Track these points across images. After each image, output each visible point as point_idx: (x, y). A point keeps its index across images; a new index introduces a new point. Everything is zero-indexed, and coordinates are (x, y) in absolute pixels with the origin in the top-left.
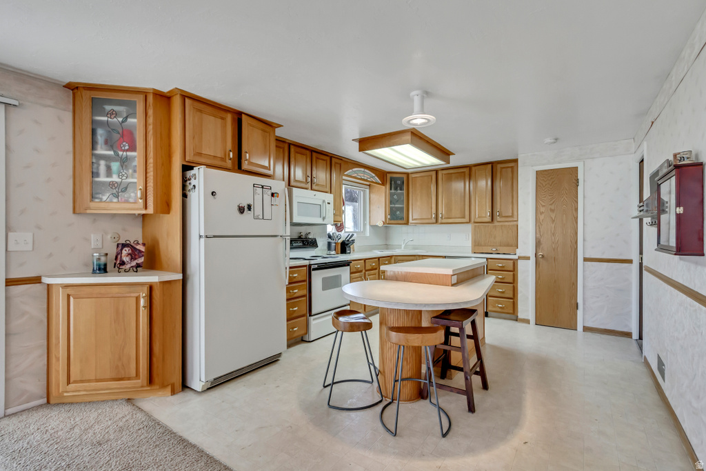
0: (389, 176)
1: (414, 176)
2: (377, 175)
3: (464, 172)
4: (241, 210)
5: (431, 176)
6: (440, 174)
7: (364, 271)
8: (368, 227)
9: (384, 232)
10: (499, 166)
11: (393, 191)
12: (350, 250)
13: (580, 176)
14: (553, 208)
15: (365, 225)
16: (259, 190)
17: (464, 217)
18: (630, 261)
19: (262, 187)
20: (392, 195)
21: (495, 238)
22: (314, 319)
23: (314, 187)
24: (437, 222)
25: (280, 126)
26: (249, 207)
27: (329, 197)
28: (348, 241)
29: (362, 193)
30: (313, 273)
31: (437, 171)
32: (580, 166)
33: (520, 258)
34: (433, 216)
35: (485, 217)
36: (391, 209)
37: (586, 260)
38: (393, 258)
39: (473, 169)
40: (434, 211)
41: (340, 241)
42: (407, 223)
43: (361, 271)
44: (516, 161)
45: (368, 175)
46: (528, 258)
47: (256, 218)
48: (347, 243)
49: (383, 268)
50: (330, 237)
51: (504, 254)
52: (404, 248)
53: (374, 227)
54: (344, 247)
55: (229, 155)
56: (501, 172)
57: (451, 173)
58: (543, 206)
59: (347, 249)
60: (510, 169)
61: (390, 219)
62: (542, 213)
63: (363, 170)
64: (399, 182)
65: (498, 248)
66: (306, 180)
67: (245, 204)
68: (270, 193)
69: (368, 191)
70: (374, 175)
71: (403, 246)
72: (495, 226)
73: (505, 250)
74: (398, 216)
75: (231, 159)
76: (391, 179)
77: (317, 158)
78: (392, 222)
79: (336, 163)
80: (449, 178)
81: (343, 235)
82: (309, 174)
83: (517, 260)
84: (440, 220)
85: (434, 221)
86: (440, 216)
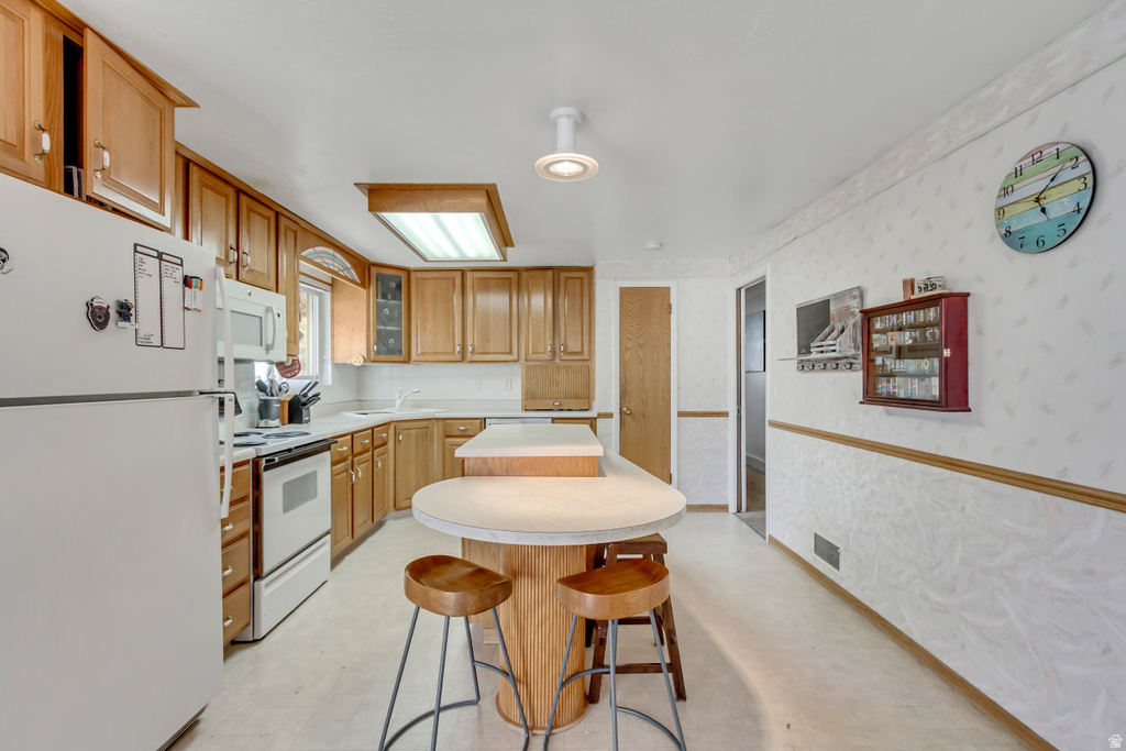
0: (374, 270)
1: (419, 275)
2: (354, 266)
3: (509, 279)
4: (98, 317)
5: (454, 279)
6: (469, 276)
7: (350, 458)
8: (329, 367)
9: (354, 376)
10: (563, 275)
11: (380, 300)
12: (309, 416)
13: (673, 301)
14: (641, 342)
15: (322, 362)
16: (152, 265)
17: (511, 353)
18: (725, 414)
19: (160, 256)
20: (379, 308)
21: (557, 385)
22: (267, 585)
23: (243, 273)
24: (463, 360)
25: (190, 104)
26: (125, 311)
27: (278, 302)
28: (305, 396)
29: (316, 299)
30: (266, 476)
31: (463, 272)
32: (672, 284)
33: (601, 415)
34: (458, 349)
35: (543, 353)
36: (379, 333)
37: (681, 414)
38: (392, 426)
39: (524, 274)
40: (458, 340)
41: (287, 397)
42: (408, 361)
43: (345, 459)
44: (589, 270)
45: (340, 263)
46: (610, 416)
47: (141, 342)
48: (304, 400)
49: (459, 453)
50: (261, 387)
51: (570, 410)
52: (401, 406)
53: (340, 367)
54: (296, 410)
55: (37, 142)
56: (565, 284)
57: (489, 279)
58: (629, 339)
59: (304, 412)
60: (578, 281)
61: (378, 353)
62: (627, 349)
63: (331, 251)
64: (393, 285)
65: (563, 401)
66: (227, 256)
67: (108, 300)
68: (179, 276)
69: (328, 296)
70: (349, 266)
71: (398, 402)
72: (558, 368)
73: (571, 404)
74: (391, 346)
75: (43, 154)
76: (379, 277)
77: (250, 210)
78: (381, 357)
79: (287, 228)
80: (485, 286)
81: (295, 386)
82: (232, 242)
83: (595, 418)
84: (469, 356)
85: (459, 357)
86: (470, 349)
